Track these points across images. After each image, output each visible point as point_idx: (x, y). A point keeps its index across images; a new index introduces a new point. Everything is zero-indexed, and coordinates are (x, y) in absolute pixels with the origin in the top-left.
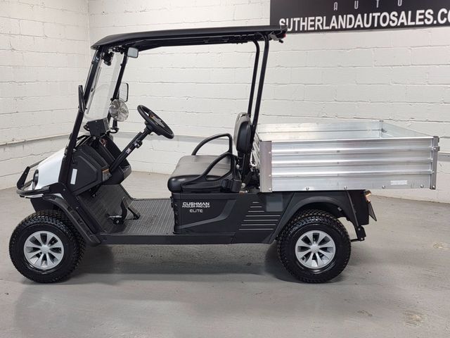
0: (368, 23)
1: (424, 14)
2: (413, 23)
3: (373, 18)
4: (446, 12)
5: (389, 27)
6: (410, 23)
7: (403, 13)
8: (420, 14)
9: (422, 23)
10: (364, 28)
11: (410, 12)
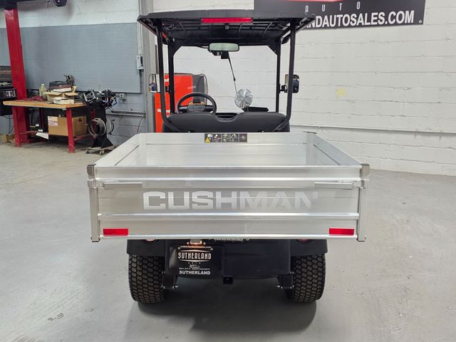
0: (333, 23)
1: (377, 16)
2: (369, 24)
3: (337, 18)
4: (395, 14)
5: (350, 26)
6: (366, 24)
7: (361, 15)
8: (375, 16)
9: (376, 23)
10: (330, 27)
11: (366, 14)
